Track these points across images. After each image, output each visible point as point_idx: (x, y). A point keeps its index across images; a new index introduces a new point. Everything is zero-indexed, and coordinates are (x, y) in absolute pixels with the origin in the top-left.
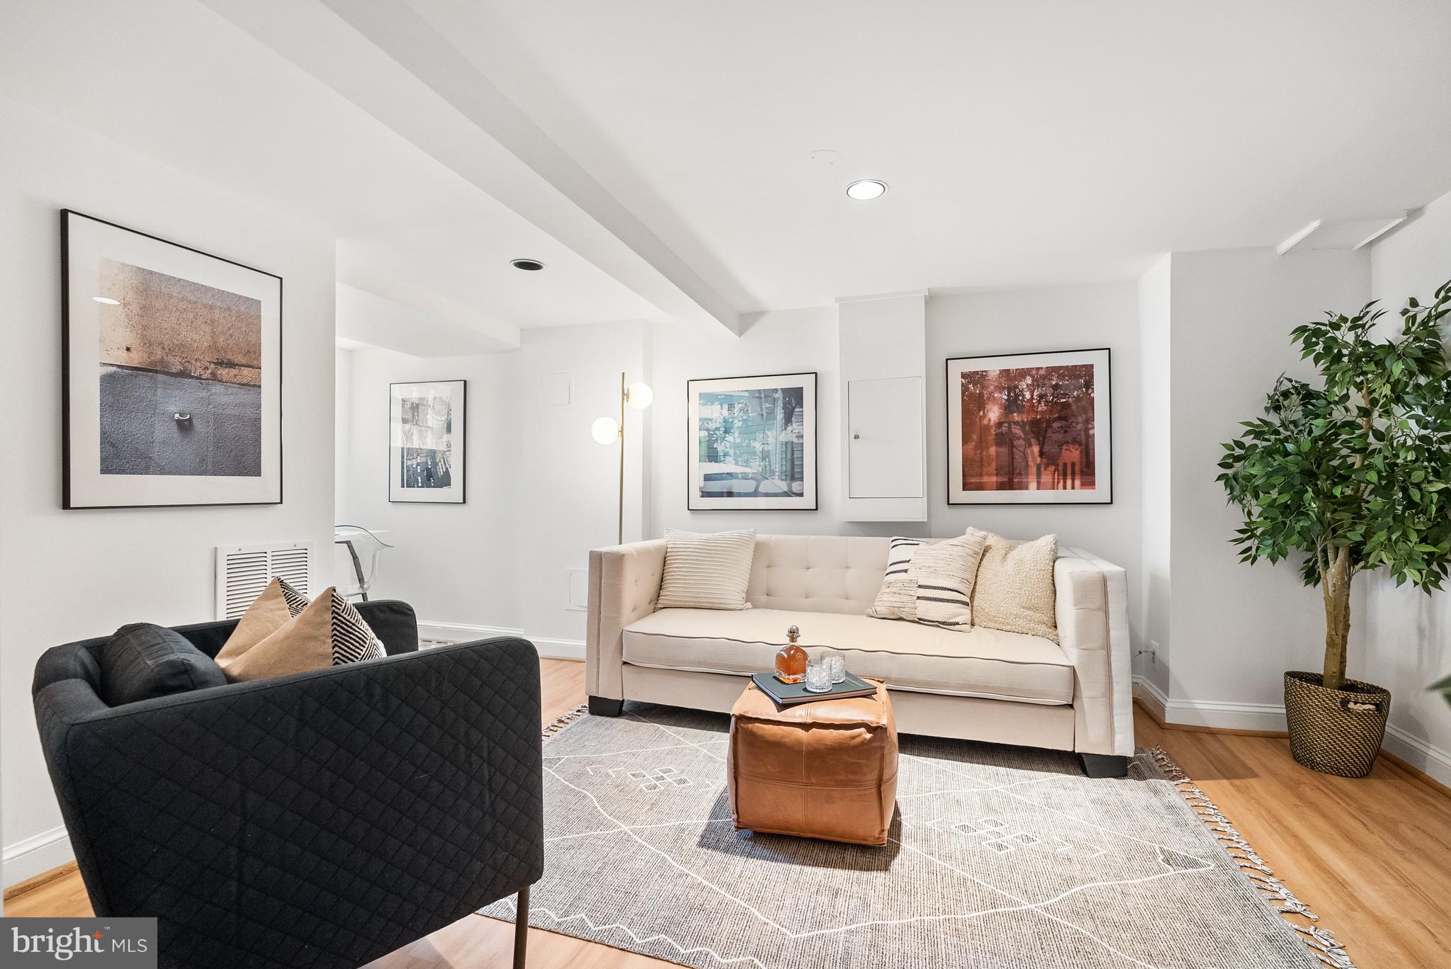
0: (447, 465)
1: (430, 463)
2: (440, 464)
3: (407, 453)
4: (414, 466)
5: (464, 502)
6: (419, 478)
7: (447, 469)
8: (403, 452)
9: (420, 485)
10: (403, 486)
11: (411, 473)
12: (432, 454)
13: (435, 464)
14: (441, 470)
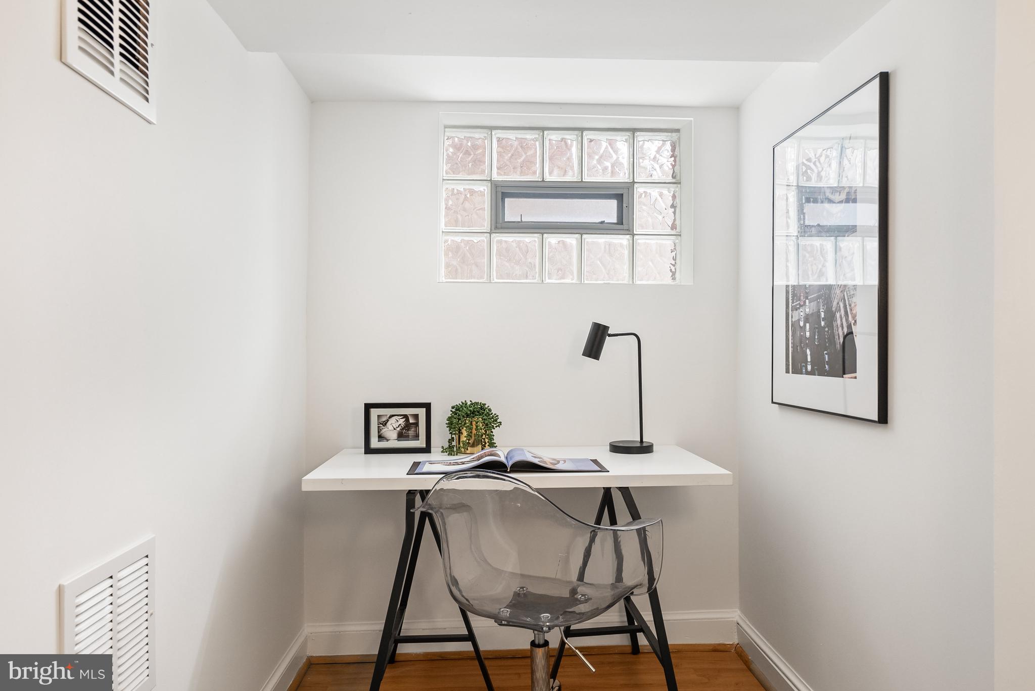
0: (850, 318)
1: (823, 315)
2: (838, 315)
3: (795, 295)
4: (802, 324)
5: (883, 417)
6: (808, 352)
7: (849, 326)
8: (787, 292)
9: (809, 368)
10: (787, 372)
11: (797, 341)
12: (826, 293)
13: (831, 317)
14: (840, 329)
